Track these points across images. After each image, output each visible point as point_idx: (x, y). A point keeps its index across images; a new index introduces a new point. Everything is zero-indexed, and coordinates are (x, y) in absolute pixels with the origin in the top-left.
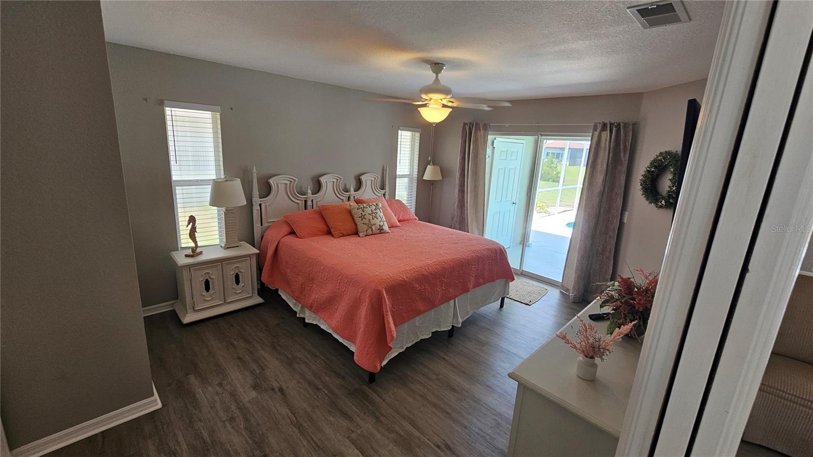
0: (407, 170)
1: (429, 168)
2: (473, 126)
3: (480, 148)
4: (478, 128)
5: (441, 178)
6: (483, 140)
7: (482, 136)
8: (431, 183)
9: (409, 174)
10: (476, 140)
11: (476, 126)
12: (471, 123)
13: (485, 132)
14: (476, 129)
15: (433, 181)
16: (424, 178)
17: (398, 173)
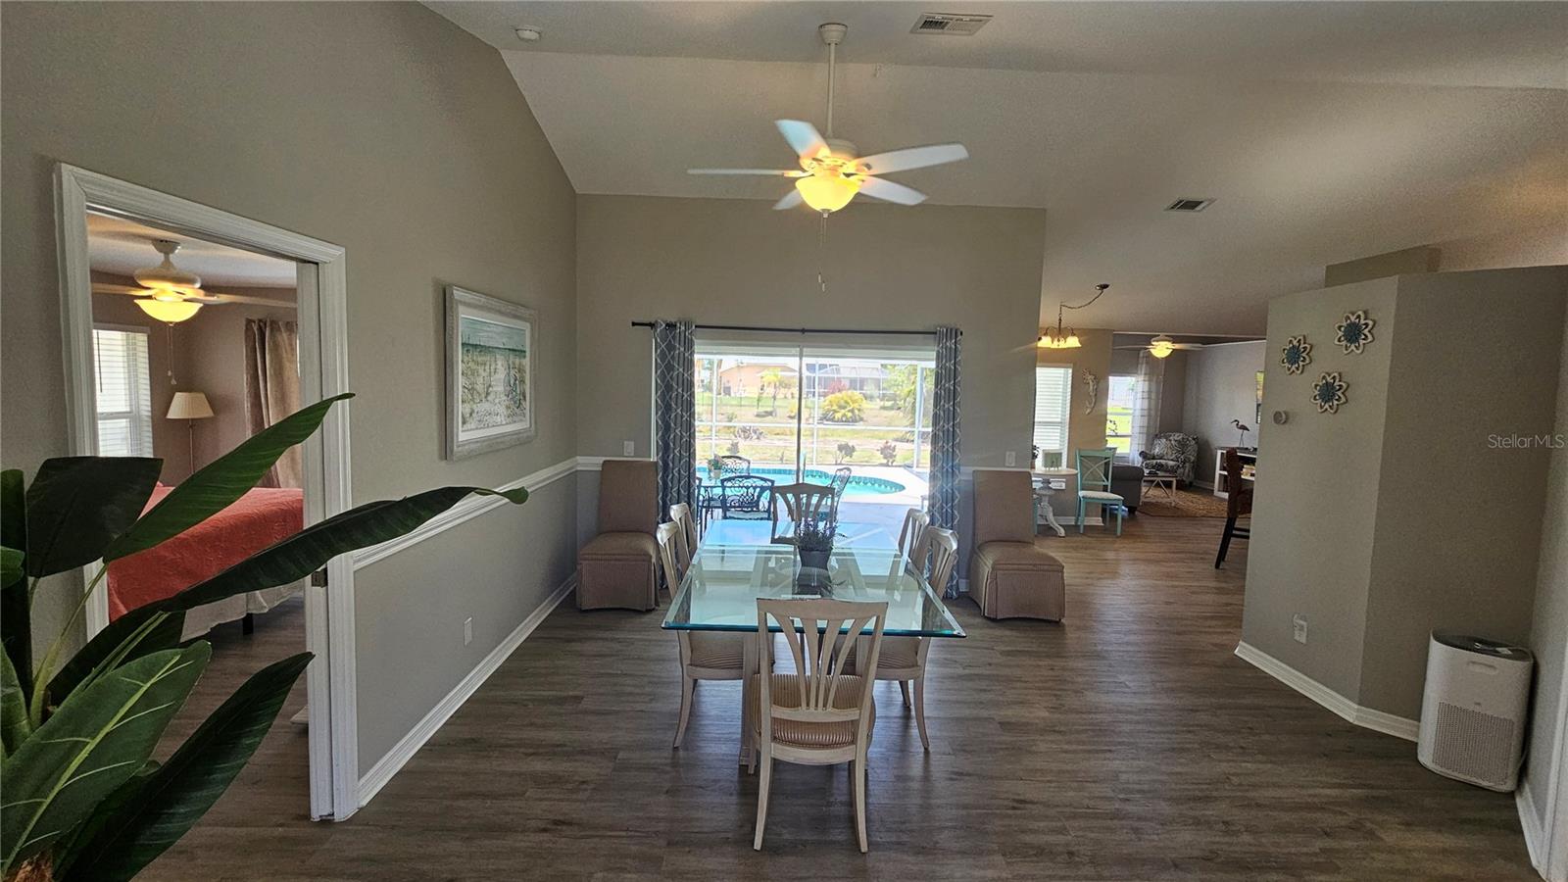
0: (123, 403)
1: (179, 398)
2: (265, 324)
3: (285, 360)
4: (274, 326)
5: (212, 414)
6: (288, 349)
7: (287, 342)
8: (189, 425)
9: (128, 410)
10: (276, 347)
11: (271, 325)
12: (260, 321)
13: (290, 335)
14: (272, 330)
15: (192, 420)
16: (170, 416)
17: (99, 410)
